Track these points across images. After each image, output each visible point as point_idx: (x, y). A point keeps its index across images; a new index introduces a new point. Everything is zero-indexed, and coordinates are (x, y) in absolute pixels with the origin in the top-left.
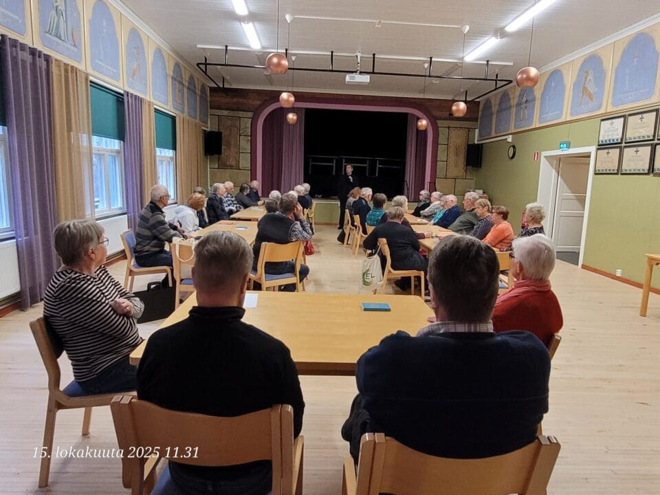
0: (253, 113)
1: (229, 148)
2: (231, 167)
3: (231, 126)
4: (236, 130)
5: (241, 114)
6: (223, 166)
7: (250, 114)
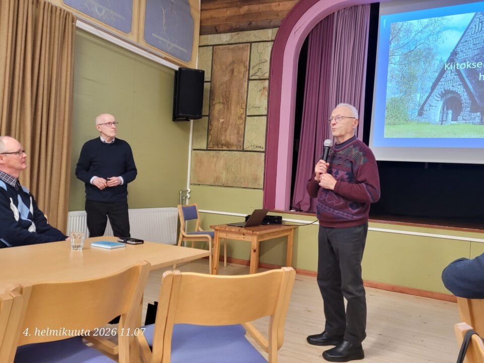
0: (276, 30)
1: (229, 109)
2: (228, 147)
3: (233, 62)
4: (243, 70)
5: (252, 35)
6: (216, 145)
7: (270, 34)
